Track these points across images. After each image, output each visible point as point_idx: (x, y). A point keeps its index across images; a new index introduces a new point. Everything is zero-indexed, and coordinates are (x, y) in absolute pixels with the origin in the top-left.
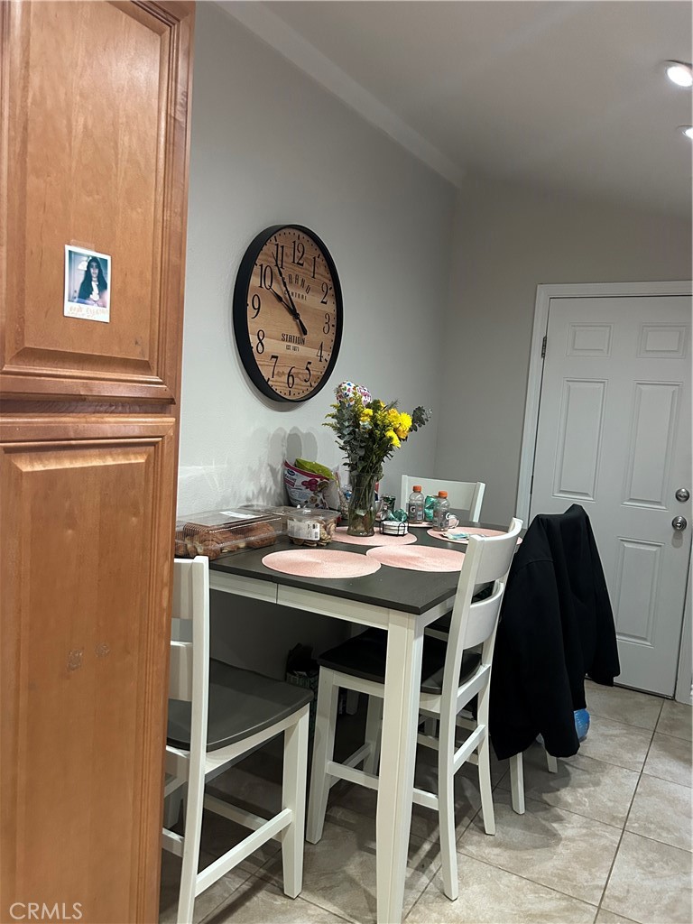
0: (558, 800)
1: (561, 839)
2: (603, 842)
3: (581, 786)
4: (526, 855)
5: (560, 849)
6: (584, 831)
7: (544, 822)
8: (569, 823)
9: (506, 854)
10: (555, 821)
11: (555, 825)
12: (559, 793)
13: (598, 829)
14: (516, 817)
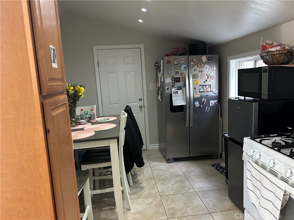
0: (138, 180)
1: (144, 187)
2: (152, 183)
3: (141, 175)
4: (139, 194)
5: (145, 189)
6: (147, 183)
7: (138, 185)
8: (143, 183)
9: (135, 195)
10: (140, 184)
11: (141, 185)
12: (137, 178)
13: (150, 182)
14: (132, 187)
